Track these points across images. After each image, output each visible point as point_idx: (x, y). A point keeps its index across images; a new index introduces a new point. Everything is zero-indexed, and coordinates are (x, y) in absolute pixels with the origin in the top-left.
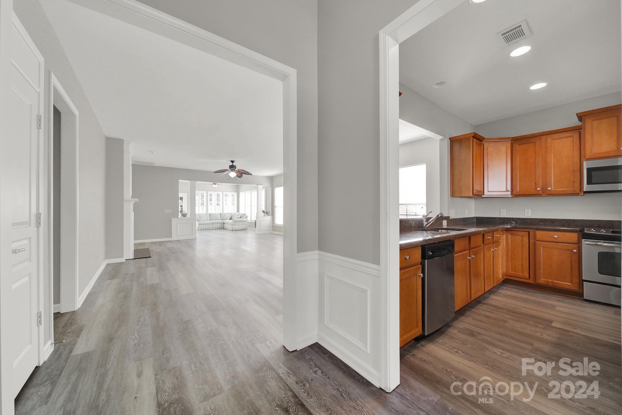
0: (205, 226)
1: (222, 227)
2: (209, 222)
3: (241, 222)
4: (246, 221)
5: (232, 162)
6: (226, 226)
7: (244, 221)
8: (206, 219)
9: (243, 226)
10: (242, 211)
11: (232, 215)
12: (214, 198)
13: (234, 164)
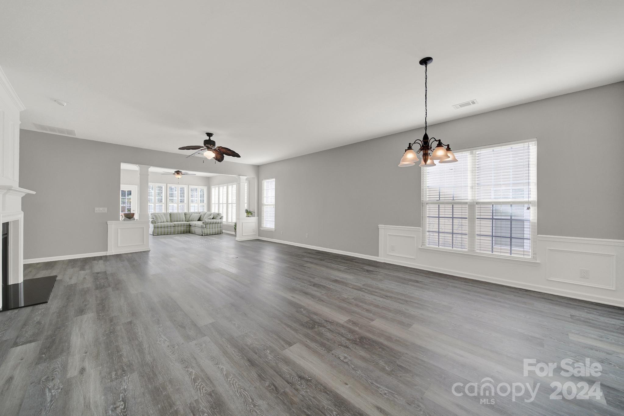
0: (163, 230)
1: (188, 231)
2: (169, 224)
3: (214, 225)
4: (221, 223)
5: (209, 135)
6: (193, 229)
7: (218, 223)
8: (165, 220)
9: (217, 229)
10: (214, 210)
11: (201, 215)
12: (177, 193)
13: (212, 138)
